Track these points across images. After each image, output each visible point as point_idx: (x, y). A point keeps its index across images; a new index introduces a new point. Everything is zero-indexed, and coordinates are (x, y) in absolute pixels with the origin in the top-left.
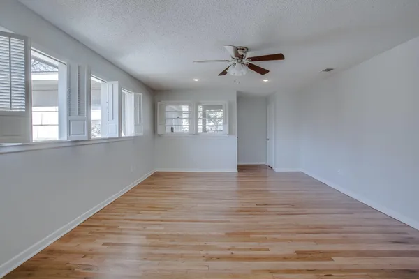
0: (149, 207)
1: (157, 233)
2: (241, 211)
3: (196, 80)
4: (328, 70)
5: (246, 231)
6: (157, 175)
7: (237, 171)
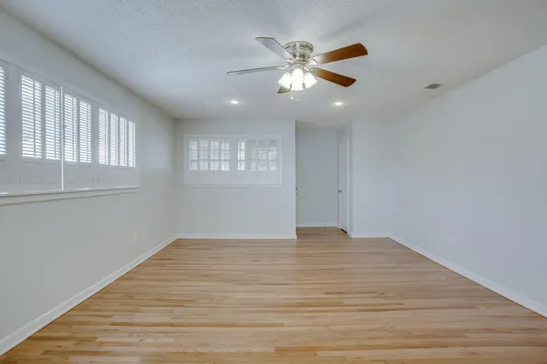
0: (157, 300)
1: (161, 350)
2: (302, 305)
3: (235, 102)
4: (433, 86)
5: (310, 345)
6: (178, 244)
7: (295, 237)
